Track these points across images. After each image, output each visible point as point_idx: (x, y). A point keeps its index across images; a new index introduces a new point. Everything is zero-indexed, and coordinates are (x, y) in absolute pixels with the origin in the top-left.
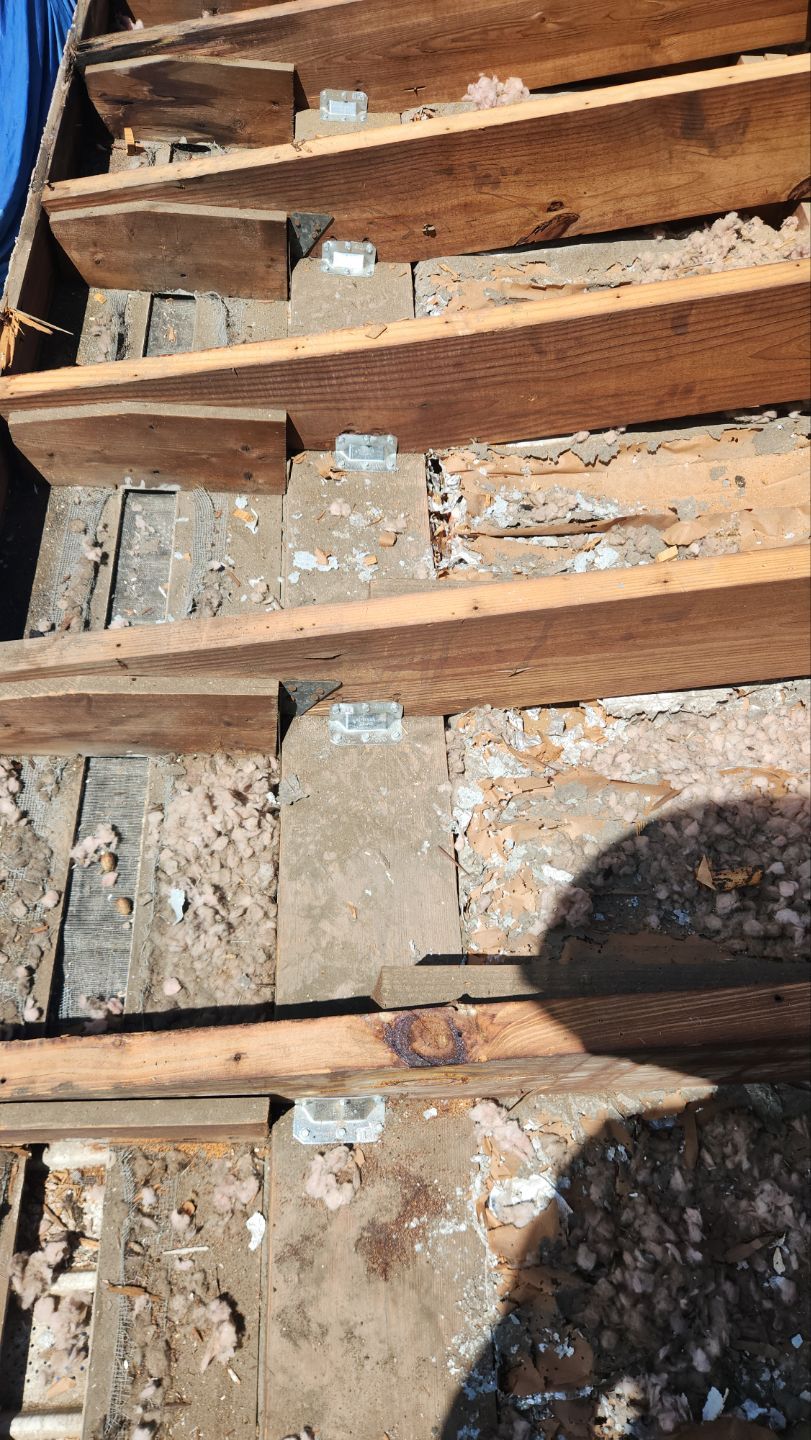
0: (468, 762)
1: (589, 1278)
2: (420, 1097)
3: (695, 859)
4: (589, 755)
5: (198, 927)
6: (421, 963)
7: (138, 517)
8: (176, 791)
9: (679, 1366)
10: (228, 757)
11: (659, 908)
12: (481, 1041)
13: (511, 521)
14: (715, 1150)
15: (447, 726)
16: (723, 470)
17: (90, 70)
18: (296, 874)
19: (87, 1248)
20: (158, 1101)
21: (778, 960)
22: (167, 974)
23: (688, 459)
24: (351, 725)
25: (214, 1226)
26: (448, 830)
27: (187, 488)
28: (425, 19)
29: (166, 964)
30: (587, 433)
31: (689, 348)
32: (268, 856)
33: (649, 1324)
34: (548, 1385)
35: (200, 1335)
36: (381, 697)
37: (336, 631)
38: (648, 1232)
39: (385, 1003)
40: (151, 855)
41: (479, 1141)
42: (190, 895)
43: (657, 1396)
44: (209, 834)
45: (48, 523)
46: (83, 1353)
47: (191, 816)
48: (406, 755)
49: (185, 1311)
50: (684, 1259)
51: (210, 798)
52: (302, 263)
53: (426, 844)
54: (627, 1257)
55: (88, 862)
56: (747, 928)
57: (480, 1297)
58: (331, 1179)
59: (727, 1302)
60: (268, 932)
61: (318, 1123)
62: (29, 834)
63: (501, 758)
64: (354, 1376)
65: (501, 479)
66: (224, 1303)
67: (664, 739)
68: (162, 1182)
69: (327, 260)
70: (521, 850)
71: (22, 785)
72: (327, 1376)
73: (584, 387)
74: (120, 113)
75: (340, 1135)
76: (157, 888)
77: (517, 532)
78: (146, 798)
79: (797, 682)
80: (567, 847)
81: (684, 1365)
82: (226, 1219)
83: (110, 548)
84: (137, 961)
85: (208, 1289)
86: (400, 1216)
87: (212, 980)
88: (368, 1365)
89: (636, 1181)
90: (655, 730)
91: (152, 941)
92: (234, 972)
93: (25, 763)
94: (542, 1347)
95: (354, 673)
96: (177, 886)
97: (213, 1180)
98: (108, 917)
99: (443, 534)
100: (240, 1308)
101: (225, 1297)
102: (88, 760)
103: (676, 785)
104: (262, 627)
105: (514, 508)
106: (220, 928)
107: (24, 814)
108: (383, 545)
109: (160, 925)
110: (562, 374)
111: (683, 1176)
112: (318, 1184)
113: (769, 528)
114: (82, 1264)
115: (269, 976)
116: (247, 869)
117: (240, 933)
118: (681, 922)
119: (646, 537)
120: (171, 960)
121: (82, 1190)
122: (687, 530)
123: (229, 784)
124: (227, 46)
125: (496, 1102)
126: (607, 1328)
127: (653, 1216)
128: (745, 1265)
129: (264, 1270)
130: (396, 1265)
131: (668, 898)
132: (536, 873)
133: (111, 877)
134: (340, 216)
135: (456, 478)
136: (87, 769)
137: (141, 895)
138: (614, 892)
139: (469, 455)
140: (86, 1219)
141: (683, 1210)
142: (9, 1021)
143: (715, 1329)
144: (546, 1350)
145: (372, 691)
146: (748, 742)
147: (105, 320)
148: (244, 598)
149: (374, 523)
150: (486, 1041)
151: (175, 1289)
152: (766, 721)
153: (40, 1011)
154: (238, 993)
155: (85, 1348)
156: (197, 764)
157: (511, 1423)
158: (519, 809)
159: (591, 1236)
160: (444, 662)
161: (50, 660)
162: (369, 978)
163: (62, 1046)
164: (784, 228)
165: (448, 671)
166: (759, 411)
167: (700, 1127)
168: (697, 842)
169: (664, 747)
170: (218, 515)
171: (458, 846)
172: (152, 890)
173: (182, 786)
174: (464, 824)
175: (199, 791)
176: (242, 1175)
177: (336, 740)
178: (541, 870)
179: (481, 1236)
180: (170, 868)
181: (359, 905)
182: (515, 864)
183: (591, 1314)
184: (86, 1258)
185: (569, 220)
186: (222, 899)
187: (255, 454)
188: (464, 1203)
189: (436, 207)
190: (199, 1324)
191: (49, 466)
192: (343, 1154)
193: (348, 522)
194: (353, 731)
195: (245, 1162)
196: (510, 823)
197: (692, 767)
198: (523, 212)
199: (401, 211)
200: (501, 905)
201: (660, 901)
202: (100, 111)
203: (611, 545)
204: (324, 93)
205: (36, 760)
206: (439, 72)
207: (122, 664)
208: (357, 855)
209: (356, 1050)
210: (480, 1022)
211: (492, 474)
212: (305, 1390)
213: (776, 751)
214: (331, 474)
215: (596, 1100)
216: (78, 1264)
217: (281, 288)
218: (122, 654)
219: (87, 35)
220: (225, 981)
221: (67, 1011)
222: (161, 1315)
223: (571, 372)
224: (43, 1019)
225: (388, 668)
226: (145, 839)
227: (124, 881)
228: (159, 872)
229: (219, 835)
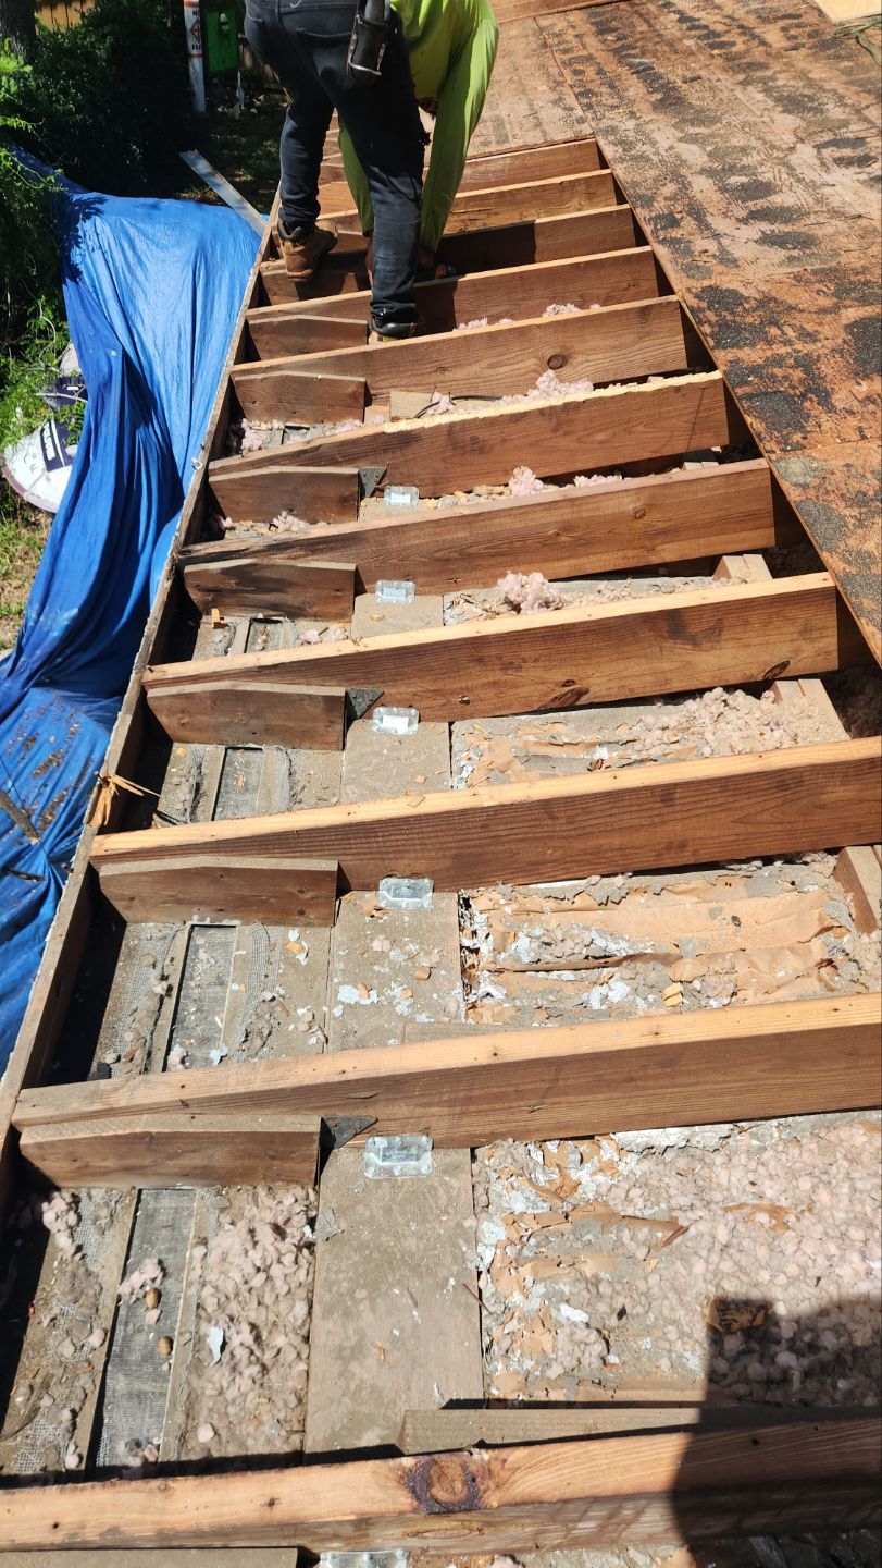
0: (492, 1195)
2: (440, 1553)
3: (702, 1298)
4: (603, 1190)
5: (234, 1369)
6: (445, 1408)
7: (201, 951)
8: (220, 1225)
10: (270, 1189)
11: (672, 1349)
12: (493, 1487)
13: (533, 956)
15: (474, 1158)
16: (721, 910)
17: (188, 569)
18: (329, 1312)
20: (194, 1551)
21: (778, 1405)
22: (202, 1419)
23: (688, 900)
24: (385, 1158)
26: (472, 1267)
27: (246, 923)
28: (461, 535)
29: (201, 1408)
30: (598, 877)
31: (678, 816)
32: (302, 1293)
36: (412, 1131)
37: (374, 1074)
39: (408, 1449)
40: (193, 1291)
42: (228, 1334)
44: (250, 1270)
45: (121, 958)
47: (233, 1251)
48: (435, 1188)
51: (252, 1232)
52: (356, 724)
53: (452, 1281)
55: (134, 1298)
56: (750, 1371)
60: (299, 1375)
62: (82, 1270)
63: (523, 1192)
65: (524, 917)
67: (674, 1173)
69: (377, 721)
70: (540, 1289)
71: (80, 1218)
73: (592, 843)
74: (210, 598)
76: (198, 1325)
77: (538, 967)
78: (191, 1231)
79: (790, 1119)
80: (583, 1285)
83: (175, 980)
84: (174, 1405)
87: (244, 1426)
90: (665, 1164)
91: (189, 1384)
92: (265, 1418)
93: (83, 1195)
95: (389, 1110)
96: (216, 1325)
98: (149, 1356)
99: (473, 966)
102: (140, 1191)
103: (683, 1222)
104: (309, 1070)
105: (535, 945)
106: (255, 1369)
107: (79, 1248)
108: (419, 979)
109: (197, 1366)
110: (573, 833)
113: (762, 966)
115: (299, 1422)
116: (283, 1307)
117: (273, 1375)
118: (691, 1365)
119: (654, 973)
120: (207, 1403)
122: (689, 967)
123: (269, 1217)
124: (302, 553)
125: (513, 1559)
131: (680, 1338)
132: (554, 1313)
133: (154, 1314)
134: (390, 691)
135: (484, 916)
136: (139, 1201)
137: (181, 1334)
138: (628, 1333)
139: (494, 895)
142: (50, 1468)
145: (404, 1125)
146: (751, 1177)
147: (185, 772)
148: (291, 1027)
149: (412, 957)
150: (498, 1487)
152: (766, 1156)
153: (81, 1457)
154: (269, 1441)
156: (241, 1196)
158: (538, 1245)
160: (469, 1100)
161: (121, 1100)
162: (395, 1424)
163: (113, 1490)
164: (763, 700)
165: (472, 1108)
166: (748, 861)
168: (705, 1281)
169: (674, 1181)
170: (272, 947)
171: (482, 1284)
172: (193, 1329)
173: (225, 1219)
174: (487, 1261)
175: (242, 1226)
177: (369, 1174)
178: (559, 1310)
180: (211, 1305)
181: (387, 1346)
182: (535, 1303)
185: (581, 693)
186: (258, 1338)
187: (308, 896)
189: (469, 684)
191: (128, 908)
193: (388, 956)
194: (386, 1164)
196: (531, 1260)
197: (698, 1204)
198: (540, 687)
199: (439, 685)
200: (521, 1346)
201: (672, 1342)
202: (193, 597)
203: (622, 979)
204: (379, 583)
205: (94, 1193)
206: (474, 569)
207: (185, 1104)
208: (386, 1293)
209: (380, 1496)
210: (492, 1466)
211: (517, 913)
213: (776, 1187)
214: (374, 913)
215: (608, 1556)
217: (338, 742)
218: (185, 1095)
219: (187, 542)
220: (257, 1427)
221: (103, 1459)
223: (580, 832)
224: (83, 1467)
225: (421, 1105)
226: (188, 1274)
227: (166, 1318)
228: (200, 1310)
229: (258, 1270)
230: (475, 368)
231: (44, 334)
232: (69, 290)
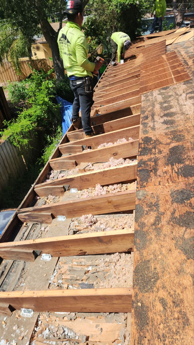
16: (99, 326)
23: (91, 321)
52: (38, 257)
108: (20, 340)
124: (40, 211)
149: (21, 332)
185: (85, 252)
189: (59, 250)
193: (15, 332)
198: (76, 251)
206: (77, 213)
211: (49, 321)
214: (18, 318)
230: (97, 157)
231: (59, 133)
232: (63, 124)
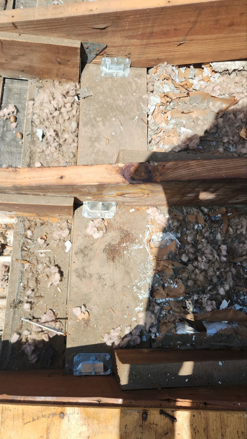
0: (155, 87)
1: (186, 264)
3: (240, 128)
4: (203, 87)
5: (48, 143)
8: (39, 93)
9: (214, 292)
10: (60, 82)
11: (223, 146)
12: (158, 175)
14: (234, 227)
15: (148, 73)
18: (86, 124)
19: (8, 249)
22: (36, 160)
24: (110, 68)
25: (53, 244)
26: (146, 113)
29: (36, 157)
32: (75, 119)
33: (206, 279)
34: (168, 295)
35: (48, 276)
36: (122, 55)
38: (207, 251)
40: (29, 117)
41: (149, 220)
42: (45, 132)
43: (206, 301)
44: (52, 109)
46: (7, 281)
47: (45, 101)
48: (131, 83)
49: (43, 269)
50: (220, 260)
51: (53, 95)
53: (137, 117)
54: (199, 259)
55: (5, 118)
57: (146, 269)
58: (96, 229)
59: (233, 274)
60: (74, 147)
61: (91, 211)
63: (169, 86)
64: (101, 290)
66: (56, 267)
67: (233, 83)
68: (34, 229)
70: (173, 121)
72: (91, 290)
75: (99, 215)
76: (32, 129)
78: (27, 96)
80: (191, 121)
81: (216, 292)
82: (58, 242)
84: (25, 155)
85: (51, 263)
86: (119, 242)
87: (53, 164)
88: (106, 287)
89: (204, 236)
90: (231, 79)
91: (30, 148)
92: (61, 161)
94: (166, 285)
95: (113, 40)
96: (40, 128)
97: (53, 230)
98: (14, 139)
100: (62, 269)
101: (57, 265)
102: (4, 79)
103: (237, 98)
104: (74, 9)
106: (56, 145)
109: (33, 142)
111: (221, 235)
112: (91, 230)
114: (7, 254)
115: (74, 163)
116: (67, 124)
117: (64, 147)
118: (231, 150)
120: (38, 155)
121: (6, 231)
123: (60, 92)
125: (157, 207)
126: (190, 279)
127: (210, 246)
128: (239, 264)
129: (70, 258)
130: (117, 257)
131: (228, 142)
132: (178, 130)
133: (14, 125)
136: (4, 83)
137: (26, 132)
138: (207, 139)
140: (8, 240)
141: (220, 246)
143: (227, 282)
144: (168, 286)
145: (119, 51)
150: (160, 175)
151: (39, 262)
155: (8, 279)
156: (48, 83)
157: (154, 306)
158: (174, 106)
159: (187, 251)
167: (229, 220)
168: (242, 122)
169: (233, 86)
171: (149, 119)
172: (30, 130)
173: (41, 91)
174: (152, 111)
175: (48, 93)
176: (63, 228)
177: (103, 75)
178: (180, 129)
179: (148, 250)
180: (37, 122)
181: (110, 138)
182: (171, 126)
183: (185, 275)
184: (8, 252)
186: (57, 135)
188: (142, 240)
190: (47, 273)
192: (100, 221)
194: (110, 71)
195: (65, 224)
196: (170, 111)
200: (164, 141)
201: (224, 143)
207: (15, 26)
208: (109, 120)
209: (108, 176)
210: (159, 167)
212: (84, 293)
215: (193, 208)
216: (5, 253)
218: (15, 20)
220: (58, 164)
222: (34, 270)
225: (128, 37)
226: (27, 111)
227: (20, 126)
228: (33, 123)
229: (56, 109)
